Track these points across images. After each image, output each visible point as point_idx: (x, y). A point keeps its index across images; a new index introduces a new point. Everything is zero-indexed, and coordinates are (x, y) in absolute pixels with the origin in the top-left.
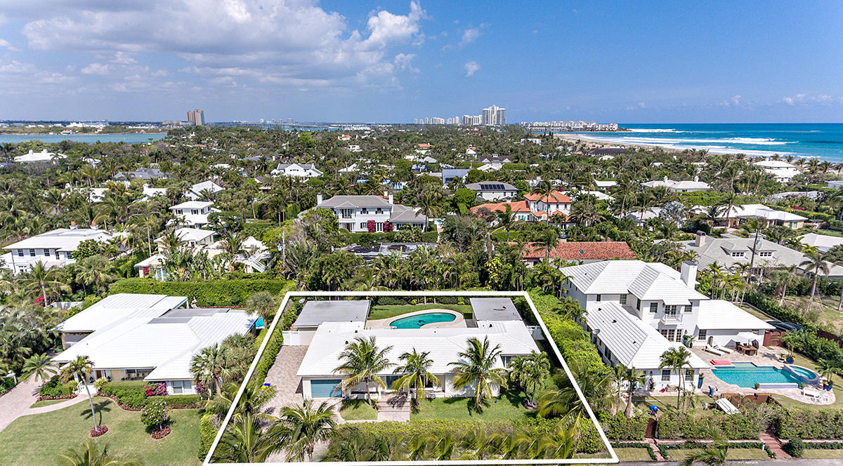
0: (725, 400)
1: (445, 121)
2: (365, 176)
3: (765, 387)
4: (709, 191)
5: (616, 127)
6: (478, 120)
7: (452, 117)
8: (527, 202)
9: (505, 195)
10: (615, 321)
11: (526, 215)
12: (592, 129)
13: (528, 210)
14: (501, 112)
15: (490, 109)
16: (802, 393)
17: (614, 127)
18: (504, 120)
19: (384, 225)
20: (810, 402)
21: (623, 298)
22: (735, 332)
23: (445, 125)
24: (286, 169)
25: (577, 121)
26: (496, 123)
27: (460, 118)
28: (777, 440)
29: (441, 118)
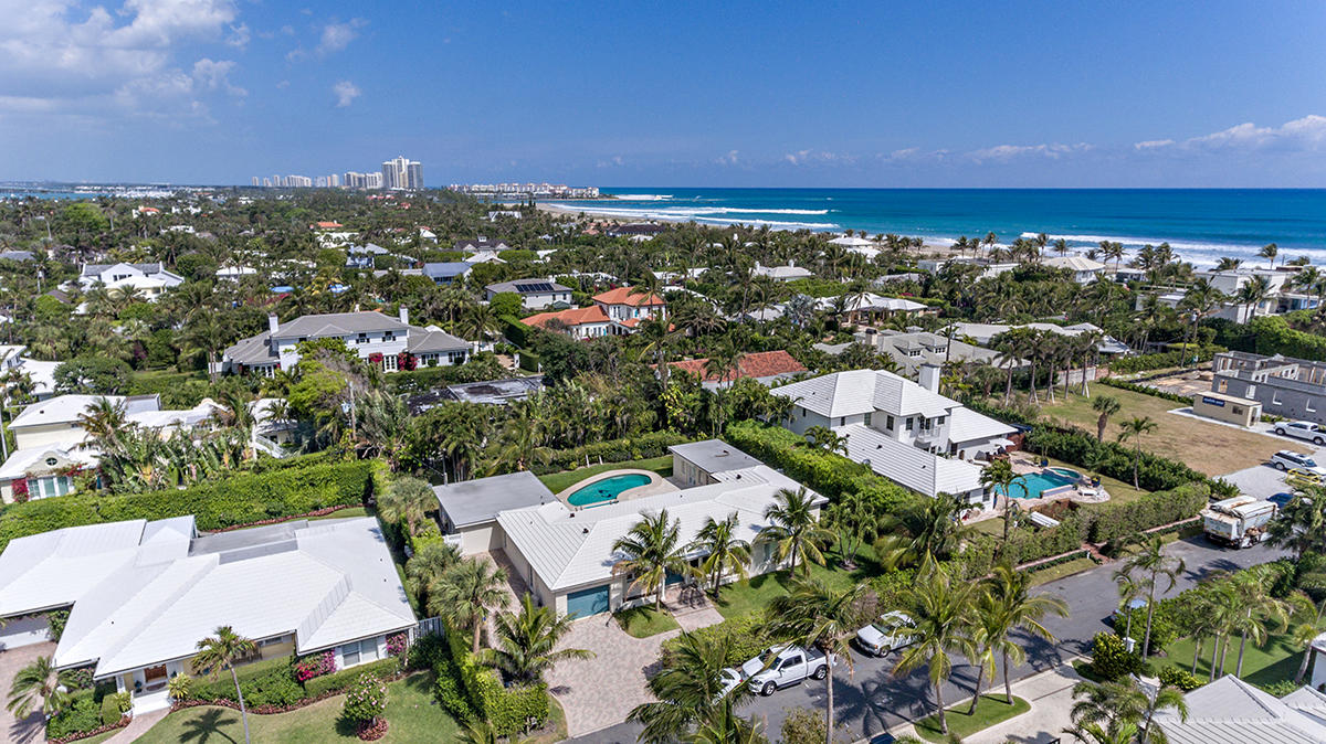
0: (1035, 513)
1: (313, 181)
2: (279, 280)
3: (1048, 494)
4: (811, 278)
5: (596, 192)
6: (377, 180)
7: (326, 176)
8: (601, 307)
9: (554, 299)
10: (880, 447)
11: (604, 326)
12: (564, 196)
13: (605, 318)
14: (414, 169)
15: (394, 162)
16: (1081, 494)
17: (594, 192)
18: (420, 181)
19: (398, 359)
20: (1091, 501)
21: (867, 417)
22: (985, 441)
23: (314, 188)
24: (102, 274)
25: (538, 184)
26: (407, 185)
27: (341, 177)
28: (1092, 545)
29: (304, 176)
